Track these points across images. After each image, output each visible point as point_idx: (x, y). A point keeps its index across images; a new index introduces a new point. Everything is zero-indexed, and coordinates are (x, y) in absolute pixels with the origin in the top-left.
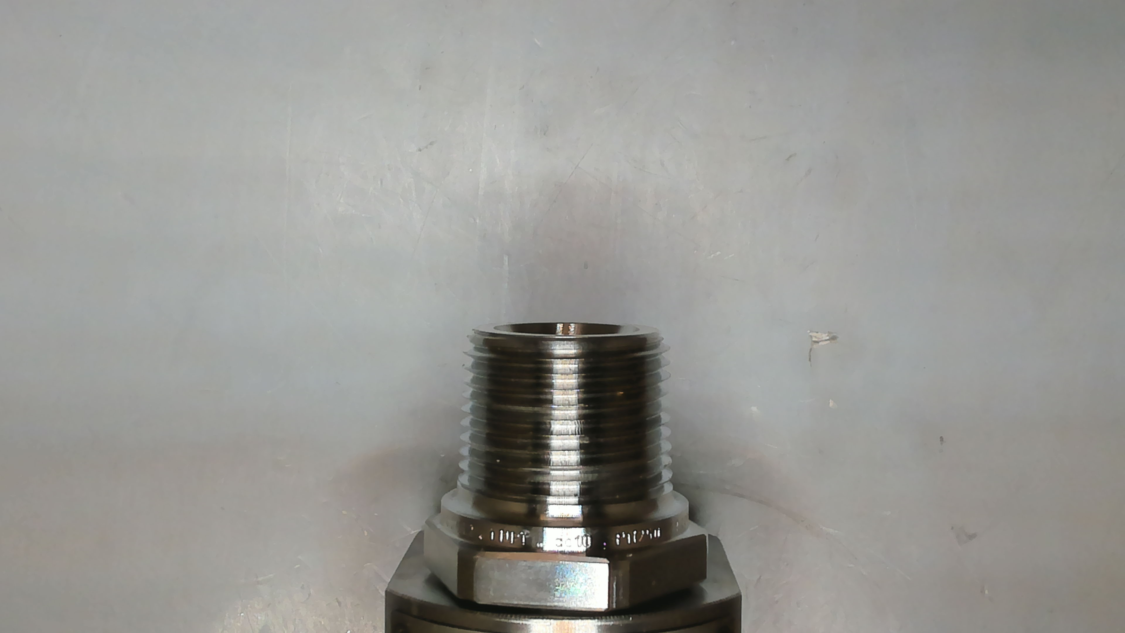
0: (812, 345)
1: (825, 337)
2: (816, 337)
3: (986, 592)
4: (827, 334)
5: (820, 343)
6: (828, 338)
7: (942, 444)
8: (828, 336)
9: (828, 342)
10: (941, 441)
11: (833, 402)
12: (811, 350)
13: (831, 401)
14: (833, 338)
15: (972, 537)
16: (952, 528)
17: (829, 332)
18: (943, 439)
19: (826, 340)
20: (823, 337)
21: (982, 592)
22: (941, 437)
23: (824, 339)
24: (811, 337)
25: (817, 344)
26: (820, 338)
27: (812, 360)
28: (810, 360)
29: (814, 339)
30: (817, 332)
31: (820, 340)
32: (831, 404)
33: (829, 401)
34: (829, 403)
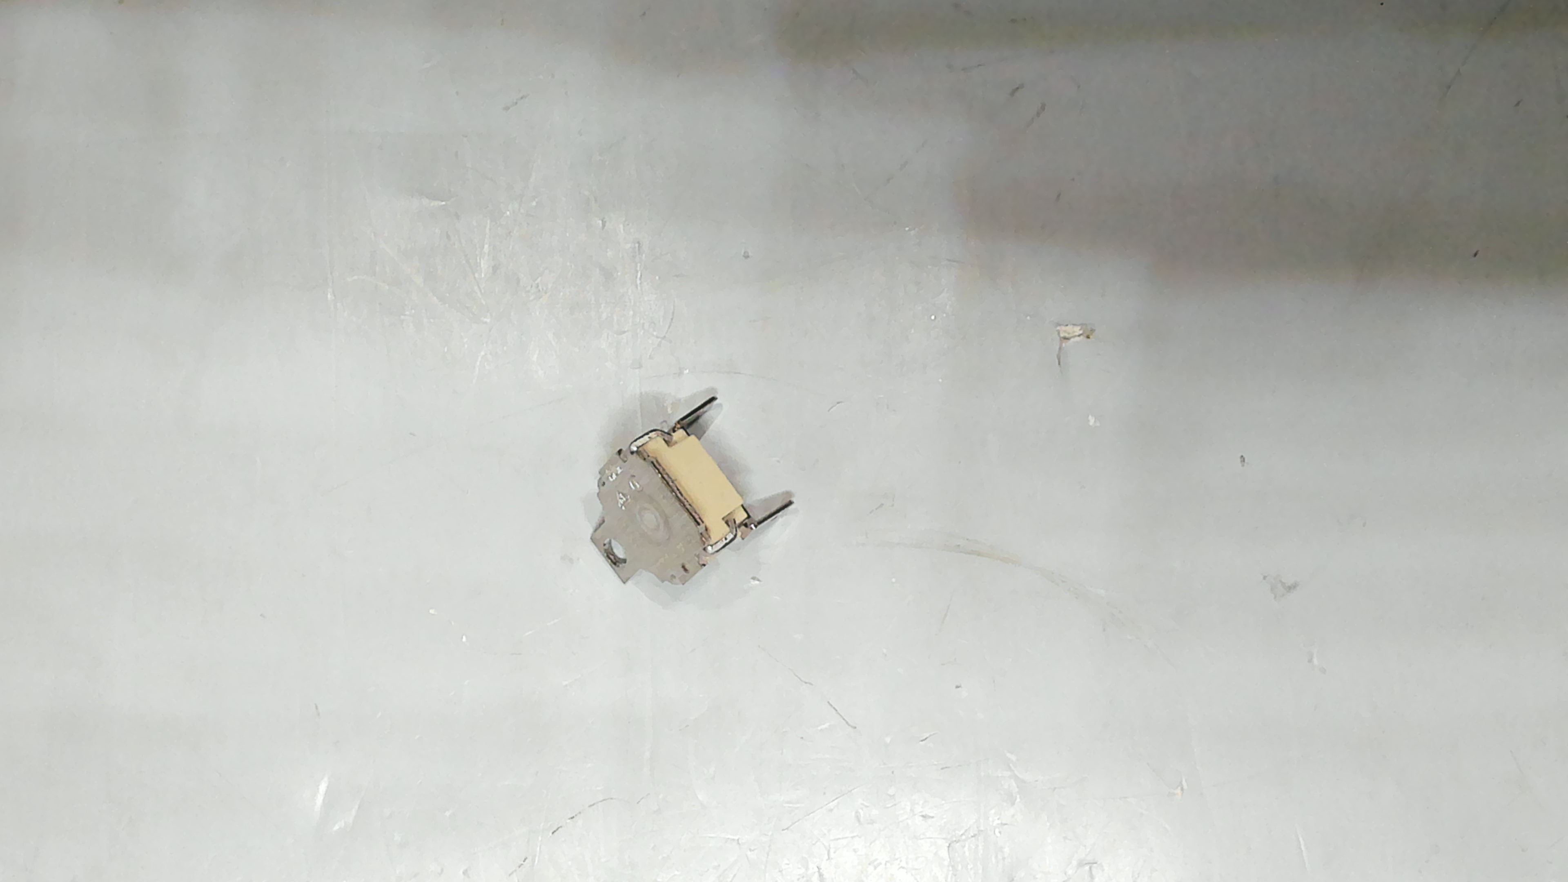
0: (1061, 345)
1: (1077, 330)
2: (1065, 331)
3: (1315, 661)
4: (1079, 328)
5: (1072, 340)
6: (1081, 332)
7: (1243, 466)
9: (1082, 337)
10: (1241, 461)
11: (1094, 418)
12: (1060, 349)
14: (1089, 332)
15: (1291, 588)
16: (1265, 578)
17: (1082, 325)
18: (1244, 459)
19: (1079, 336)
20: (1074, 332)
21: (1310, 661)
22: (1242, 456)
23: (1076, 334)
24: (1059, 332)
25: (1068, 341)
26: (1069, 334)
27: (1061, 363)
28: (1059, 364)
29: (1062, 335)
30: (1067, 325)
32: (1092, 421)
33: (1088, 416)
34: (1089, 421)
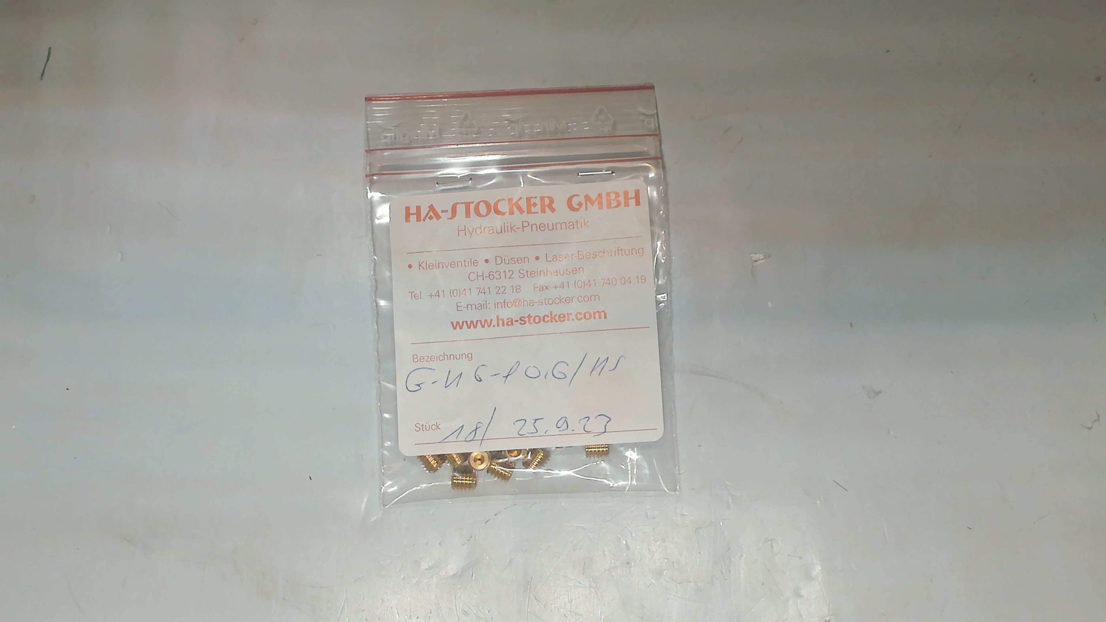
0: (753, 264)
1: (761, 256)
2: (755, 257)
3: (892, 432)
5: (759, 262)
6: (763, 257)
7: (852, 328)
8: (763, 256)
9: (764, 260)
10: (851, 326)
11: (771, 303)
12: (753, 266)
13: (769, 302)
14: (767, 256)
15: (878, 393)
16: (864, 388)
17: (764, 253)
18: (852, 324)
19: (762, 259)
21: (889, 432)
22: (851, 323)
23: (761, 258)
24: (752, 257)
25: (757, 262)
27: (754, 274)
28: (752, 274)
29: (753, 259)
30: (756, 254)
31: (758, 259)
32: (770, 305)
34: (768, 304)
